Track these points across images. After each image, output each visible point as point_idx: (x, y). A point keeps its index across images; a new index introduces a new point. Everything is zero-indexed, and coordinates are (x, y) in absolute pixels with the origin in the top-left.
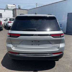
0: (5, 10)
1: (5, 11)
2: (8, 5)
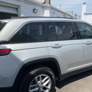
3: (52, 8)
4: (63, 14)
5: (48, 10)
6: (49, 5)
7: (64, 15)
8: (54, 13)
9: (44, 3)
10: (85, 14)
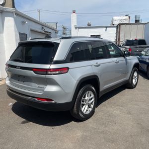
0: (106, 27)
1: (106, 30)
2: (115, 18)
3: (18, 14)
4: (41, 27)
5: (10, 18)
6: (12, 9)
7: (43, 28)
8: (23, 23)
9: (3, 5)
10: (76, 28)
